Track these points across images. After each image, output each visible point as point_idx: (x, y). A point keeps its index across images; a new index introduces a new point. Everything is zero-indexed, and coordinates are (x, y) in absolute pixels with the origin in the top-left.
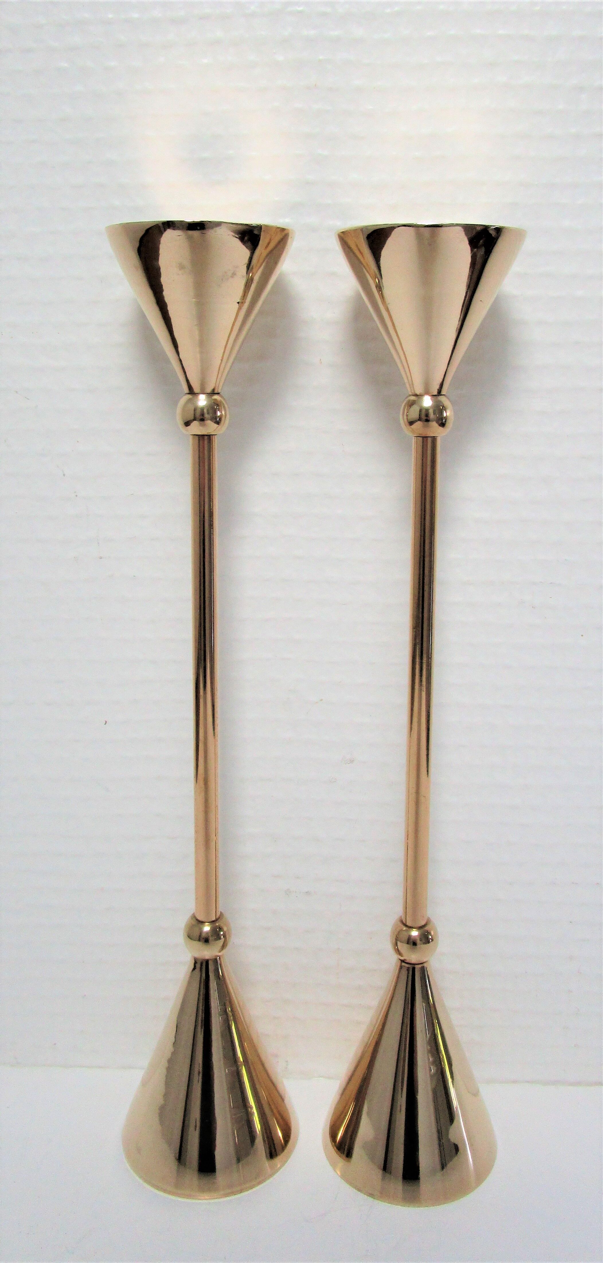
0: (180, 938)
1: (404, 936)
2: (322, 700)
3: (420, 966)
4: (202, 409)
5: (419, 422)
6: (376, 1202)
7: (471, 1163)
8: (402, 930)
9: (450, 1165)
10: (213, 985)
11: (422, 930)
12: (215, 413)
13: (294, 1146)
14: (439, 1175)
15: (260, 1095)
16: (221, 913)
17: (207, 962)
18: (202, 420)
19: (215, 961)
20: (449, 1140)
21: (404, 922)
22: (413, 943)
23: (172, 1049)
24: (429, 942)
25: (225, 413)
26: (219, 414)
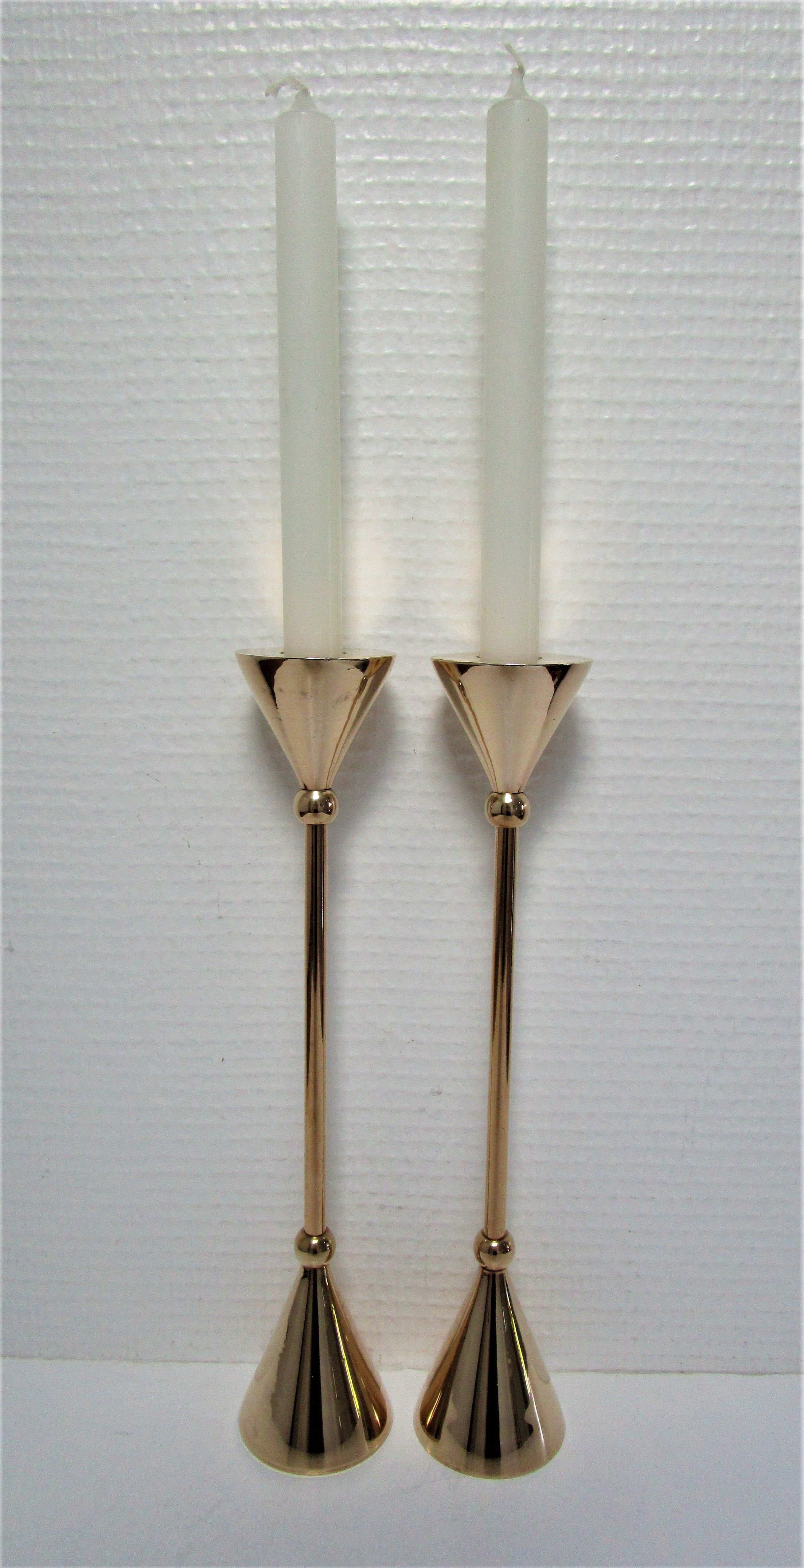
0: (290, 1248)
1: (485, 1246)
2: (413, 1040)
3: (500, 1273)
4: (316, 804)
5: (500, 815)
6: (462, 1475)
7: (543, 1441)
8: (483, 1242)
9: (526, 1443)
10: (320, 1290)
11: (500, 1242)
12: (327, 804)
13: (390, 1428)
14: (516, 1453)
15: (360, 1385)
16: (327, 1228)
17: (315, 1270)
18: (316, 811)
19: (322, 1269)
20: (524, 1422)
21: (485, 1234)
22: (493, 1252)
23: (283, 1346)
24: (507, 1252)
25: (335, 803)
26: (330, 804)
